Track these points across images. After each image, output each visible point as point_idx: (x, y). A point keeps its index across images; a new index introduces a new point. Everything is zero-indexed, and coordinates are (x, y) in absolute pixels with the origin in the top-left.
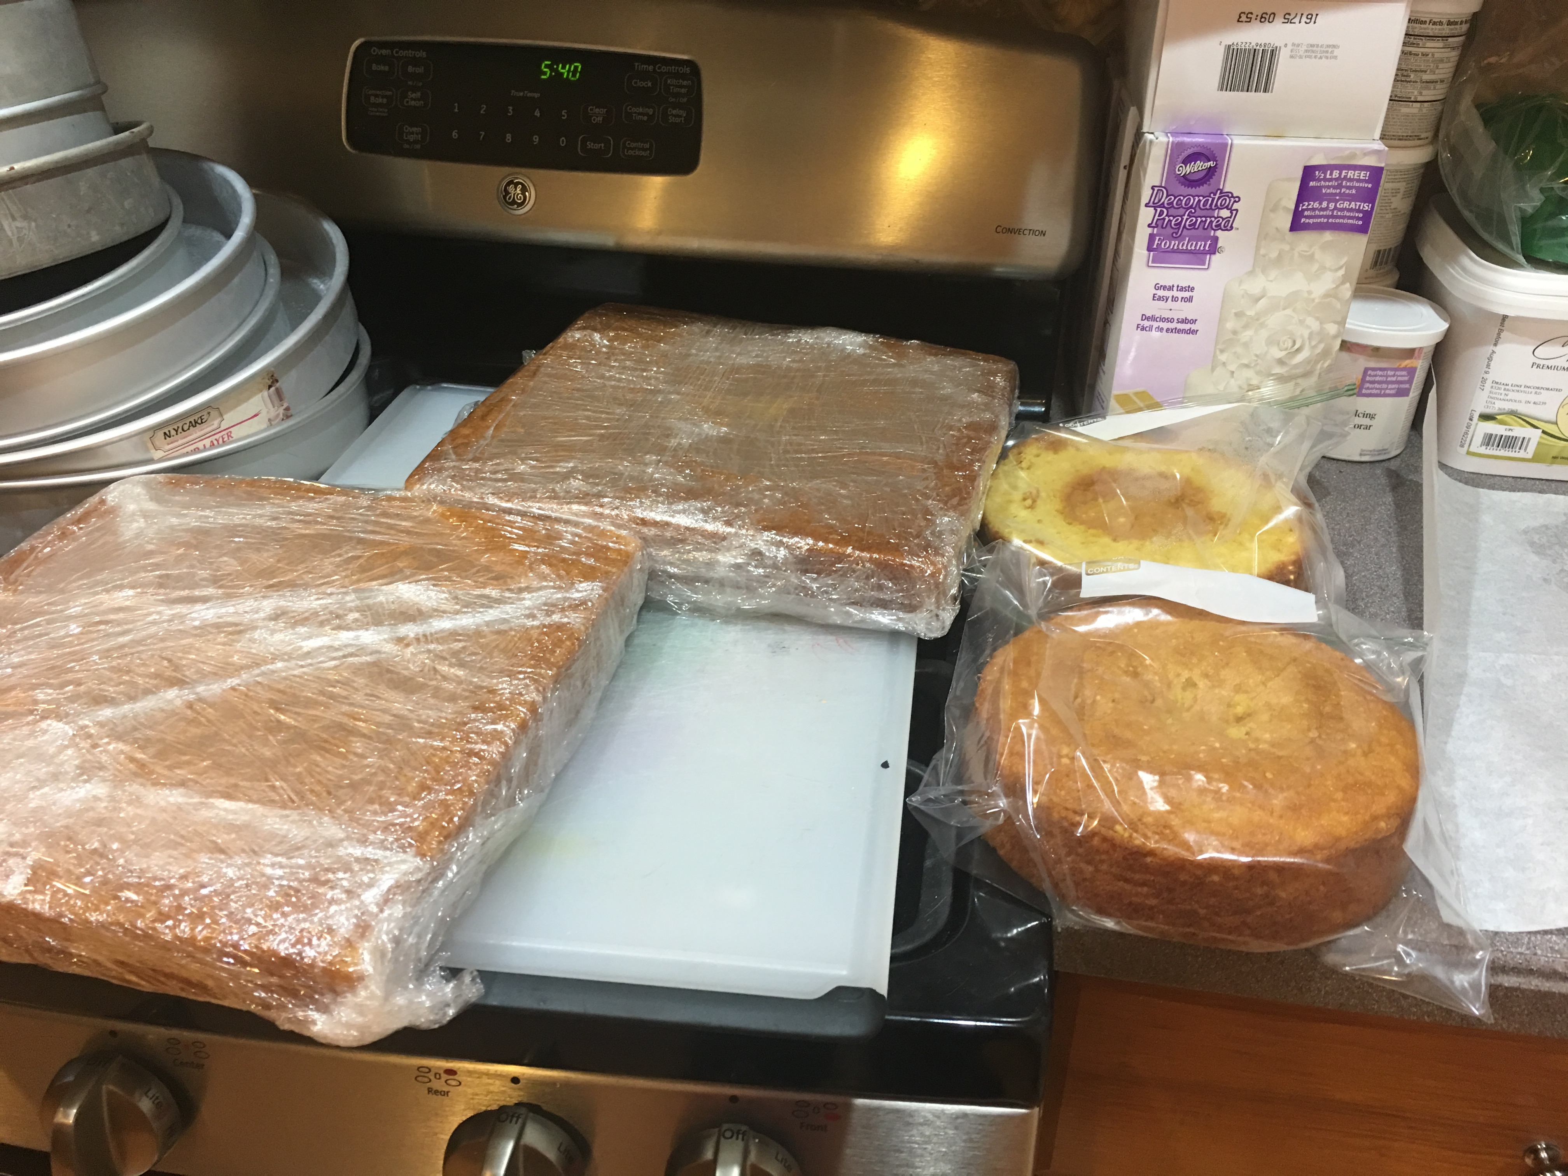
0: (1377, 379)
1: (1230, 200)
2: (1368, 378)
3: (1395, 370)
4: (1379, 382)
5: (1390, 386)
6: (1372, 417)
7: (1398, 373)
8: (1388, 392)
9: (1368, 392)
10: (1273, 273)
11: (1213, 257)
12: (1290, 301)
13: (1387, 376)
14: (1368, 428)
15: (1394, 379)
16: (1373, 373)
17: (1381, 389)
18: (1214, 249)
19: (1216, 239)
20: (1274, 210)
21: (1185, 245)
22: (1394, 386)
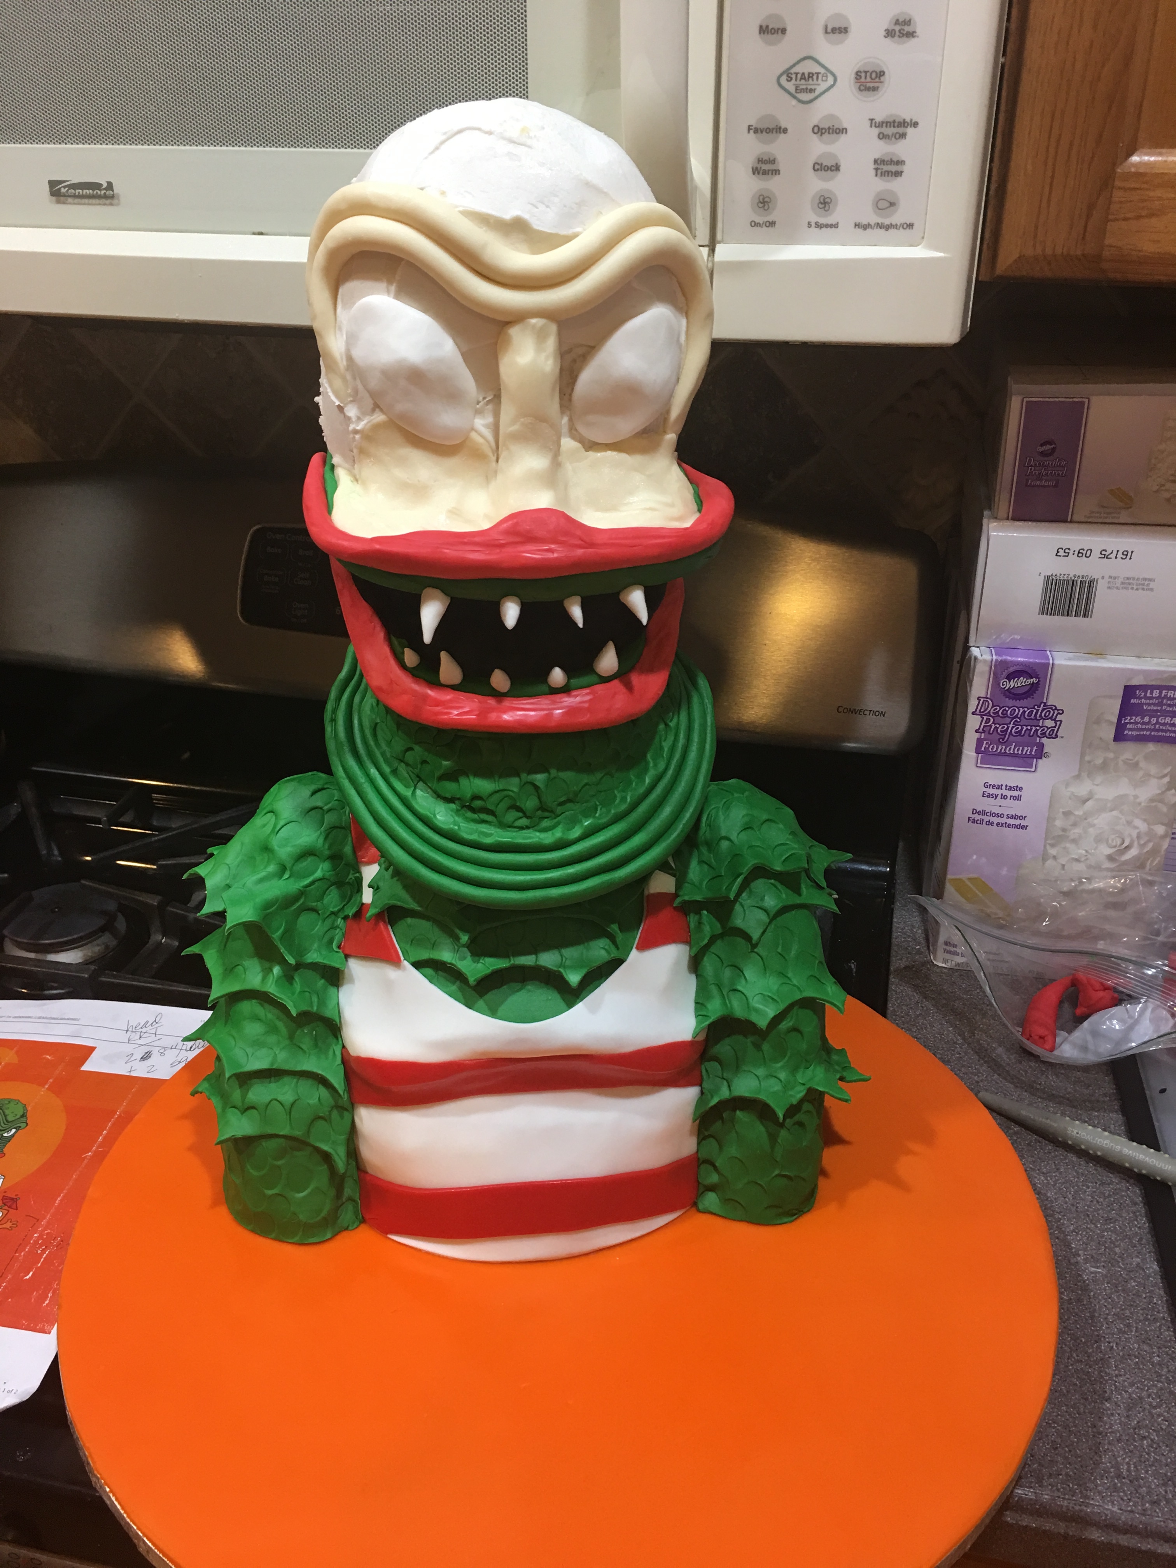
1: (1054, 712)
10: (1099, 779)
11: (1040, 761)
12: (1118, 803)
18: (1040, 754)
19: (1041, 746)
20: (1098, 721)
21: (1012, 749)
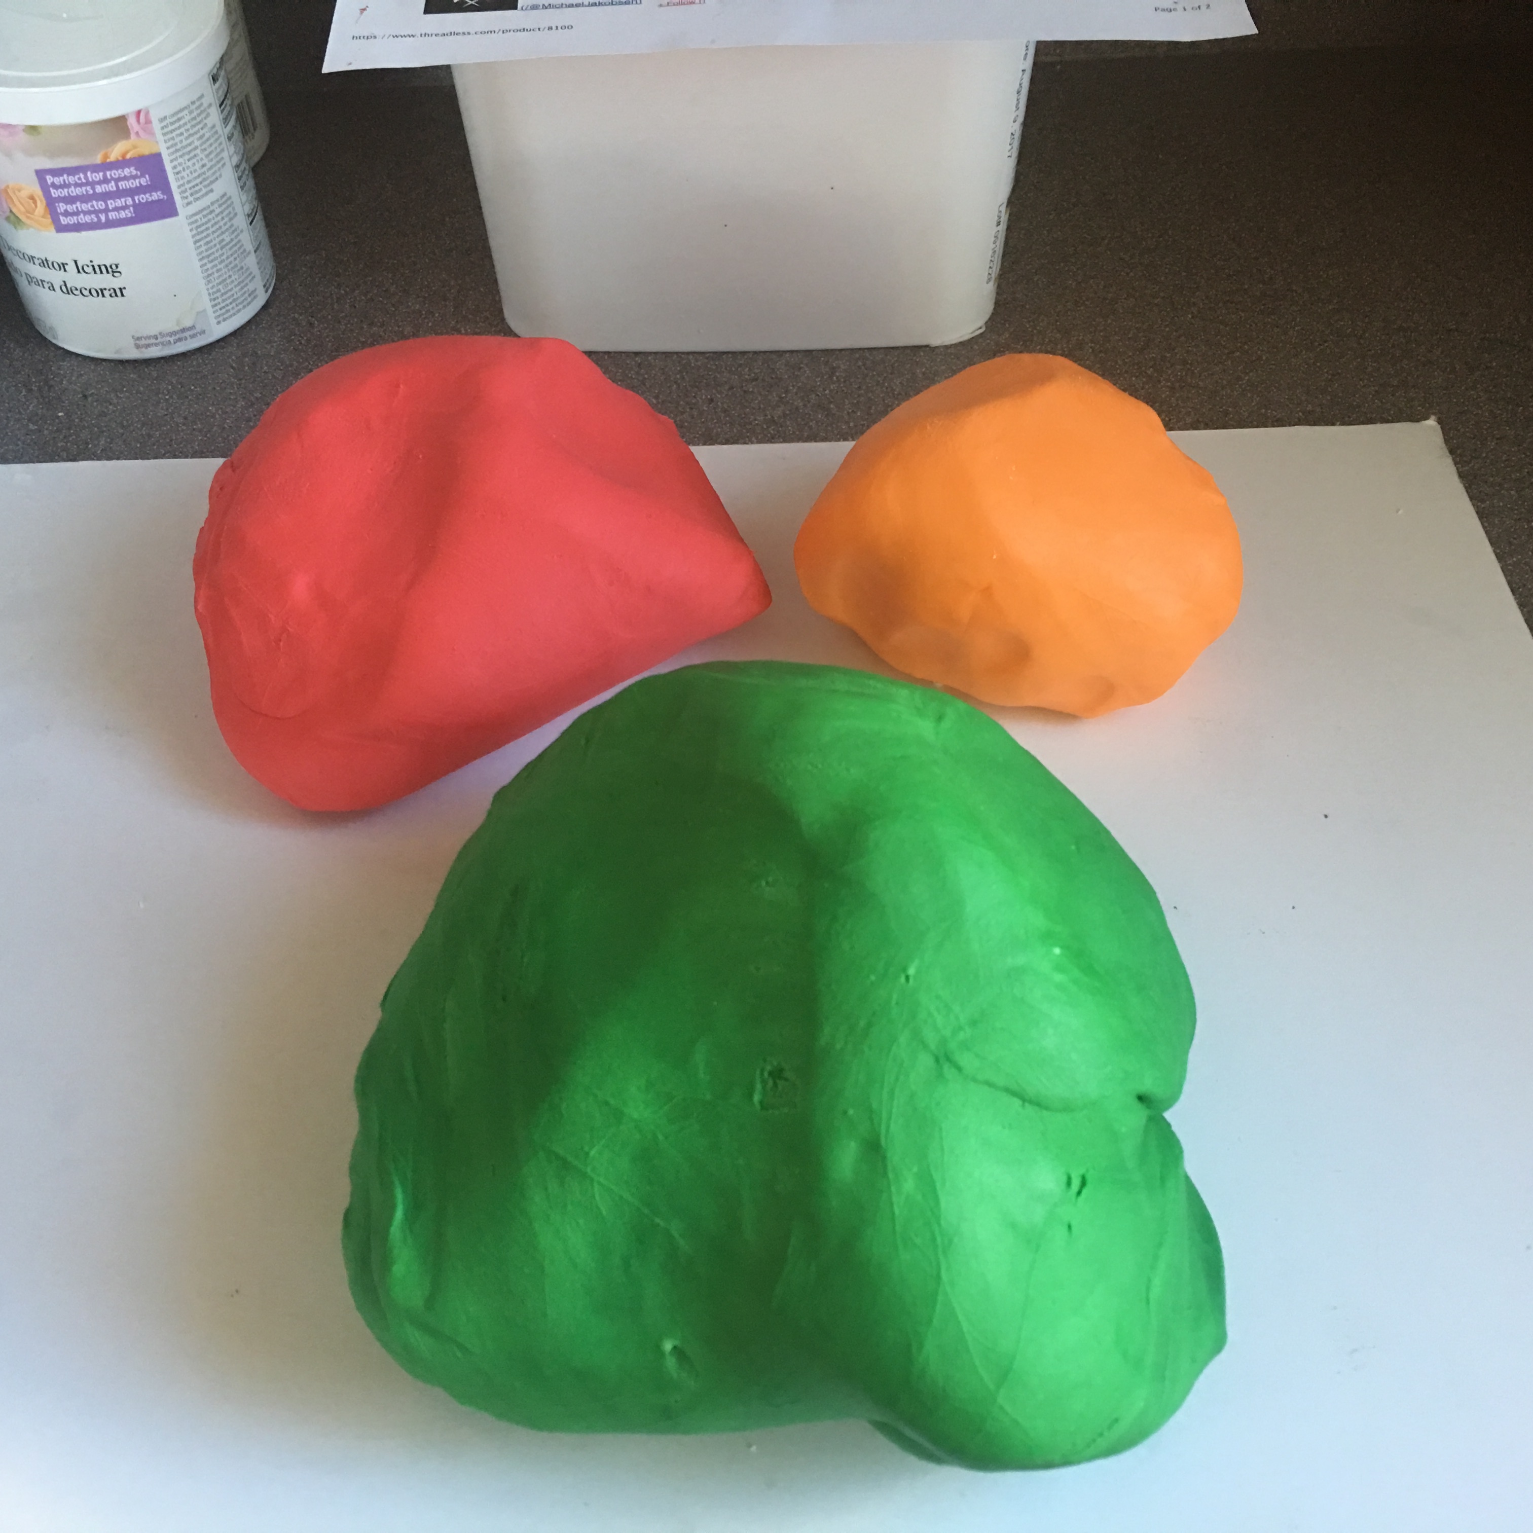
0: (75, 191)
2: (54, 193)
3: (106, 166)
4: (85, 199)
5: (111, 204)
6: (113, 270)
7: (116, 173)
8: (112, 215)
9: (72, 220)
13: (93, 184)
14: (119, 292)
15: (112, 187)
16: (58, 180)
17: (96, 212)
22: (119, 203)
